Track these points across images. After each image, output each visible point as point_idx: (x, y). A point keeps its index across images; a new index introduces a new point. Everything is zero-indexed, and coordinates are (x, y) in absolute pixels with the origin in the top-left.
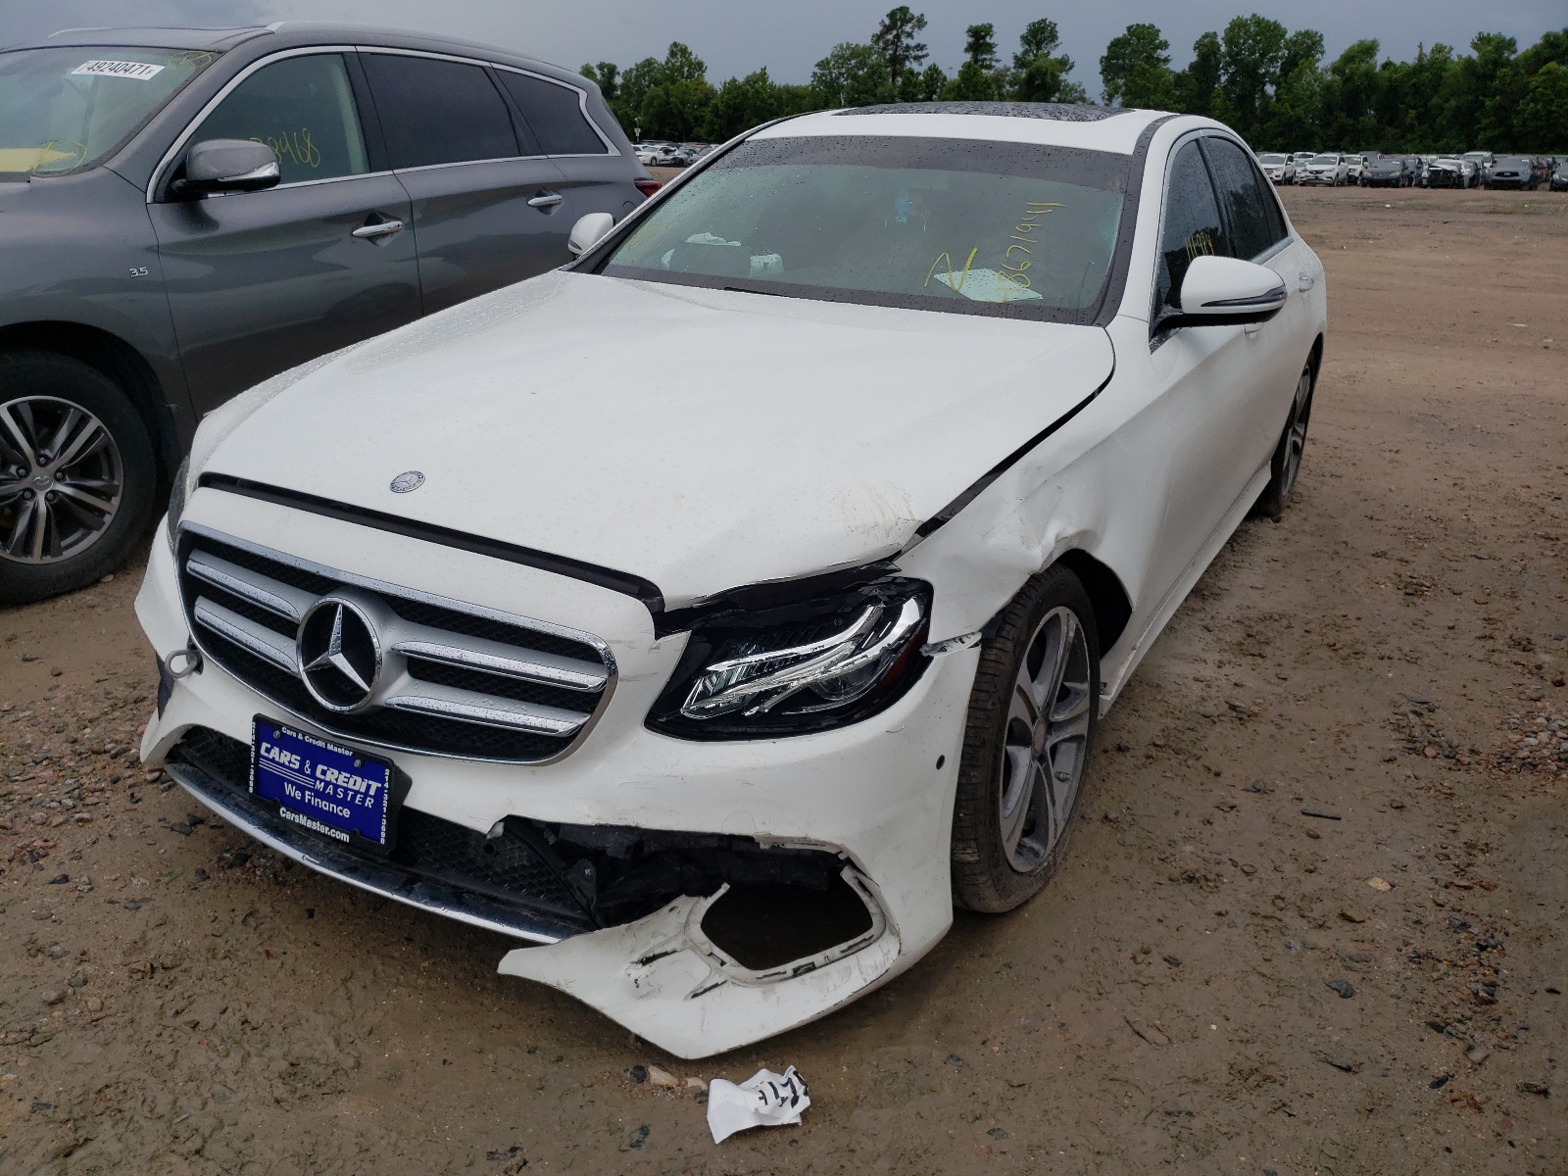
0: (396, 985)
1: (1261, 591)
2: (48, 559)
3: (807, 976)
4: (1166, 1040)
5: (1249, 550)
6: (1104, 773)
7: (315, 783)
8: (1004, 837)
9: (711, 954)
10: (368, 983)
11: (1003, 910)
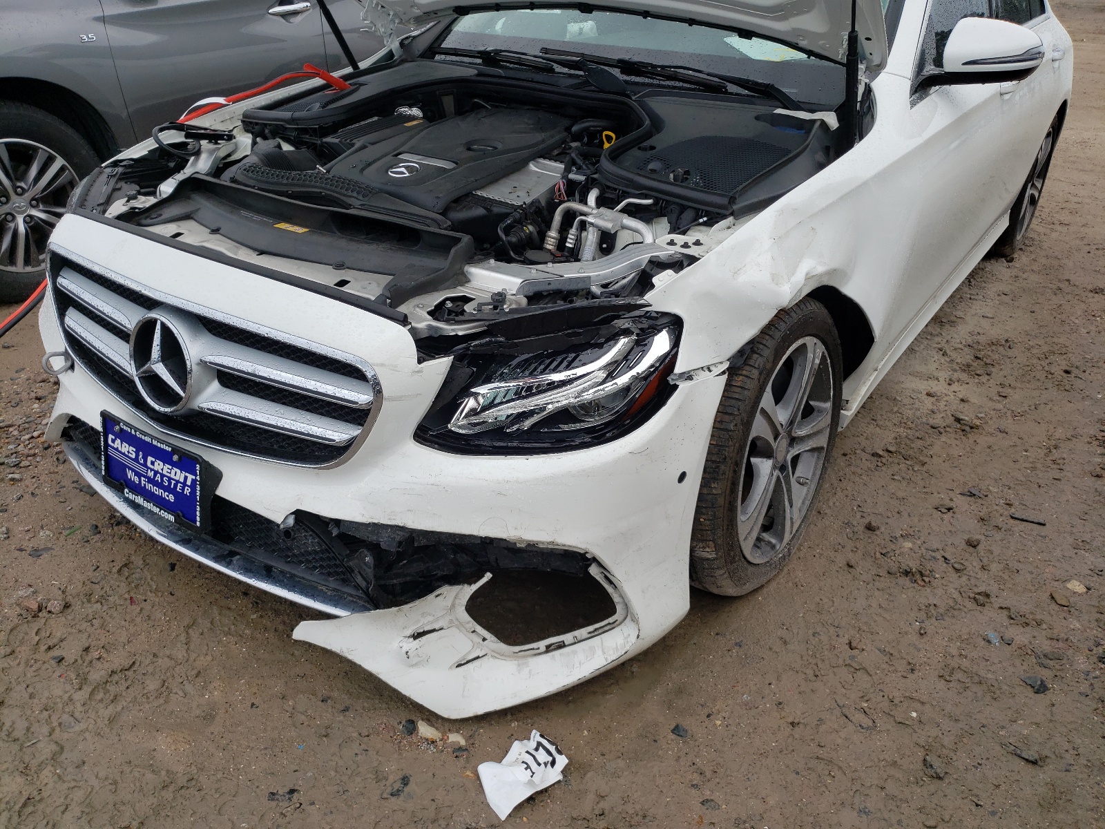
0: (228, 633)
1: (992, 320)
2: (29, 269)
3: (557, 653)
4: (870, 724)
5: (984, 285)
6: (841, 474)
7: (147, 471)
8: (741, 538)
9: (474, 632)
10: (206, 630)
11: (739, 595)
